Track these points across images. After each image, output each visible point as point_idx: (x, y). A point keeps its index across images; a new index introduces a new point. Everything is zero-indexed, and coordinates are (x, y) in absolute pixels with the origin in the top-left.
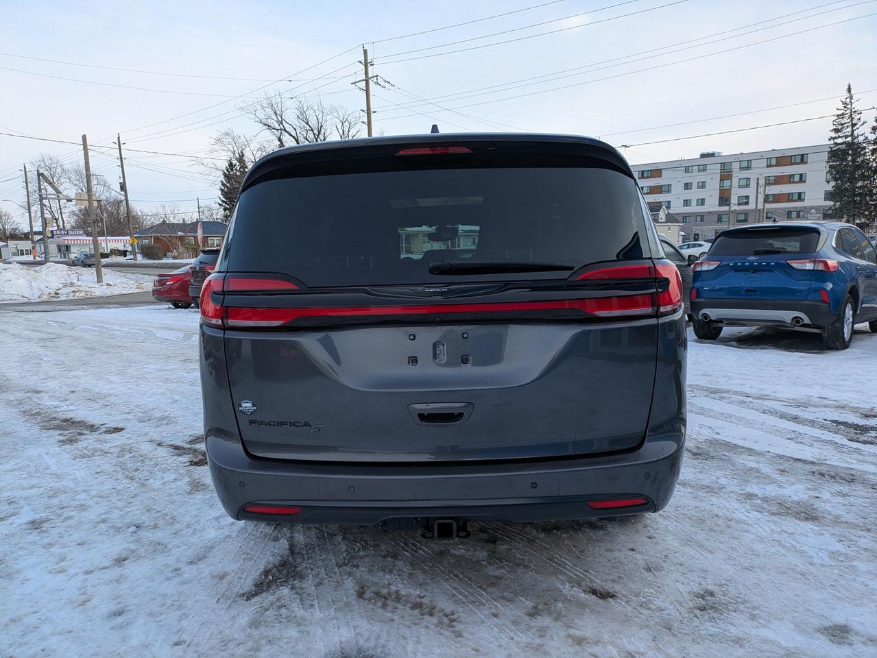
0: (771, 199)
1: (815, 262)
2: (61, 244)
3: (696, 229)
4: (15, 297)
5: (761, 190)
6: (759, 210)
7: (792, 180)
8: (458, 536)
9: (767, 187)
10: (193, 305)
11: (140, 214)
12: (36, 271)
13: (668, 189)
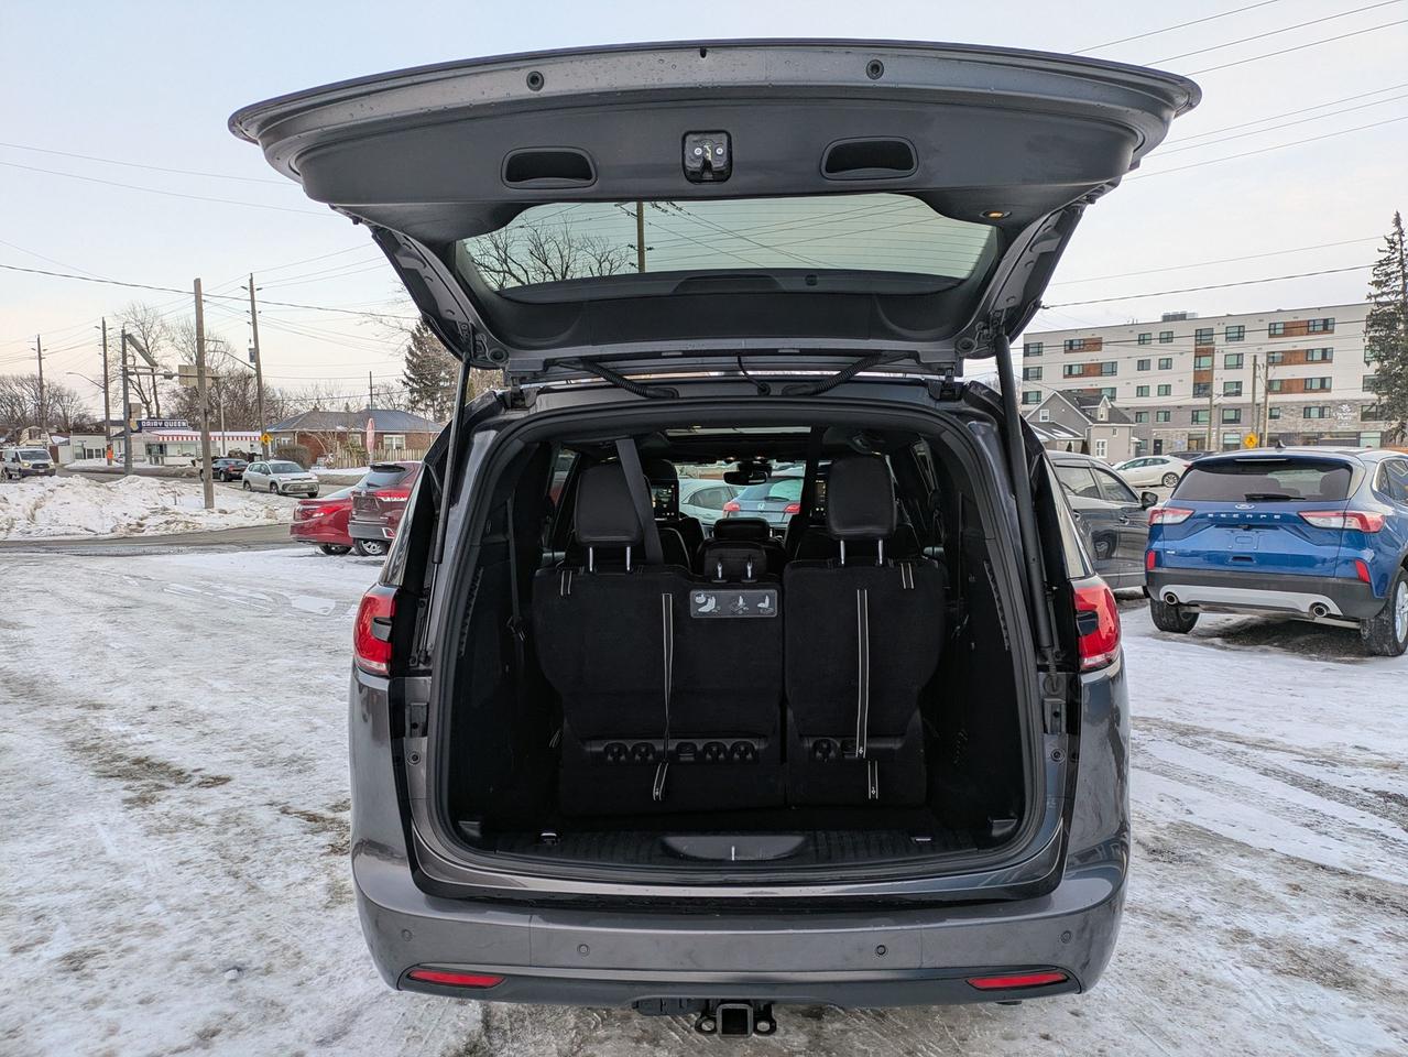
0: (1277, 387)
1: (1345, 516)
2: (152, 441)
3: (1157, 433)
4: (73, 530)
5: (1261, 372)
6: (1258, 405)
7: (1310, 358)
8: (756, 1030)
9: (1271, 368)
10: (353, 549)
11: (278, 395)
12: (109, 489)
13: (1112, 369)
